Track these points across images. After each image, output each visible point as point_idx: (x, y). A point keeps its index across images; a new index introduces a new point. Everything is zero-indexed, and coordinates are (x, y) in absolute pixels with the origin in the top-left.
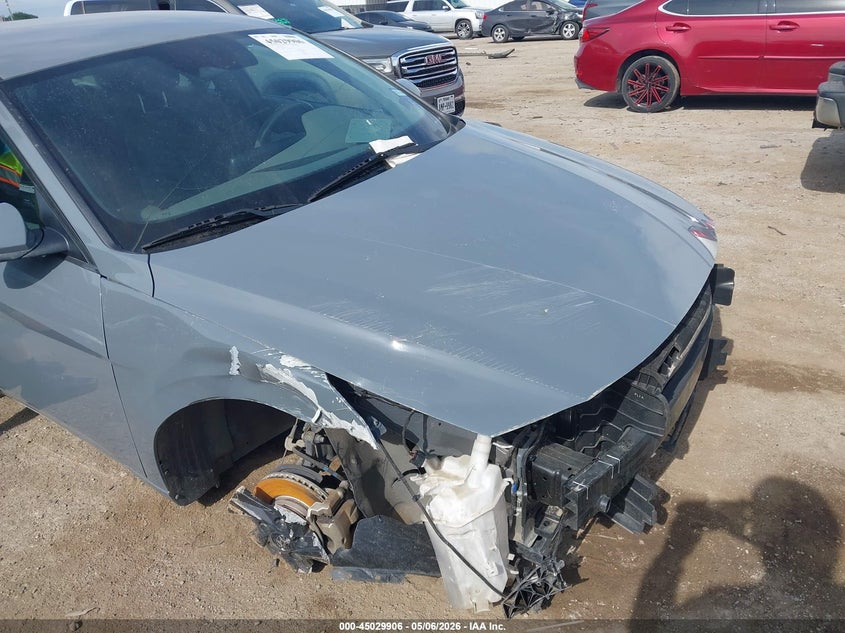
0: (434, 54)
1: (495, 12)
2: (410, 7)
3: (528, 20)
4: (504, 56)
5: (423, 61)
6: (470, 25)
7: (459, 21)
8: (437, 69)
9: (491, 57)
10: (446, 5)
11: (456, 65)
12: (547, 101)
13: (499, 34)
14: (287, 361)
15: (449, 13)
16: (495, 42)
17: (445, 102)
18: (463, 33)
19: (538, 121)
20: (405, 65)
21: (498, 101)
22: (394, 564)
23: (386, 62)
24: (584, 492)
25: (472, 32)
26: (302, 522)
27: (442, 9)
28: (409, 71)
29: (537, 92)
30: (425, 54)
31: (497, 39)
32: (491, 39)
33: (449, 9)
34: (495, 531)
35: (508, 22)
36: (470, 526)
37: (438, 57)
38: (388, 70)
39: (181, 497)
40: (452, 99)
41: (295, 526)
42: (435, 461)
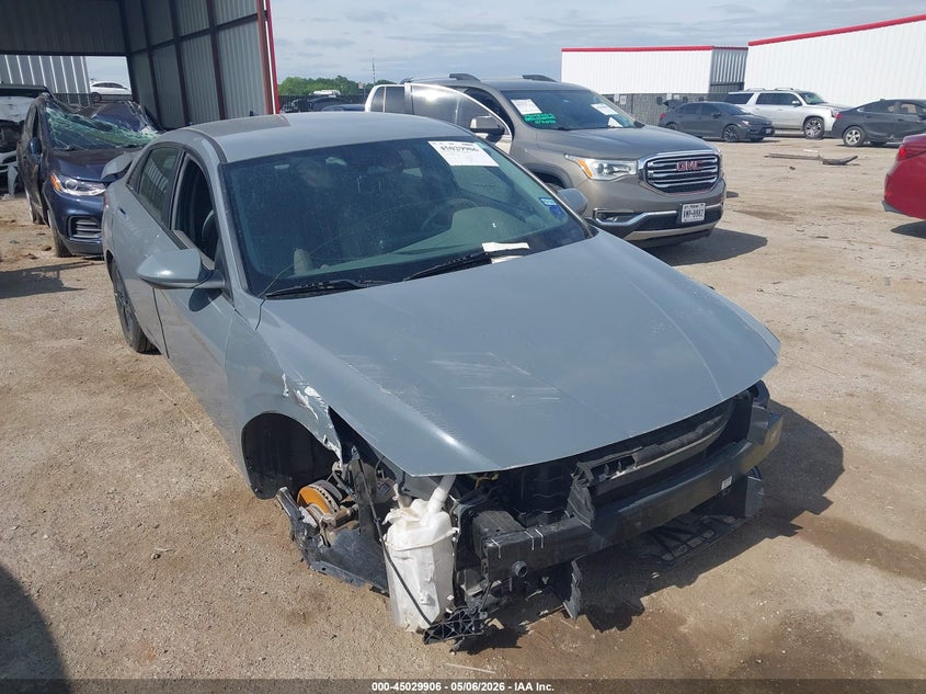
0: (690, 161)
1: (853, 112)
2: (754, 99)
3: (893, 124)
4: (844, 163)
5: (674, 167)
6: (823, 124)
7: (809, 118)
8: (689, 176)
9: (826, 162)
10: (796, 99)
11: (717, 173)
12: (850, 220)
13: (853, 137)
14: (310, 391)
15: (799, 109)
16: (846, 145)
17: (692, 210)
18: (811, 132)
19: (820, 241)
20: (651, 168)
21: (792, 213)
22: (358, 572)
23: (632, 164)
24: (495, 549)
25: (823, 132)
26: (314, 524)
27: (791, 104)
28: (655, 175)
29: (848, 209)
30: (681, 159)
31: (848, 142)
32: (841, 141)
33: (800, 104)
34: (433, 567)
35: (867, 124)
36: (408, 554)
37: (694, 165)
38: (633, 172)
39: (260, 491)
40: (702, 207)
41: (308, 526)
42: (408, 500)
